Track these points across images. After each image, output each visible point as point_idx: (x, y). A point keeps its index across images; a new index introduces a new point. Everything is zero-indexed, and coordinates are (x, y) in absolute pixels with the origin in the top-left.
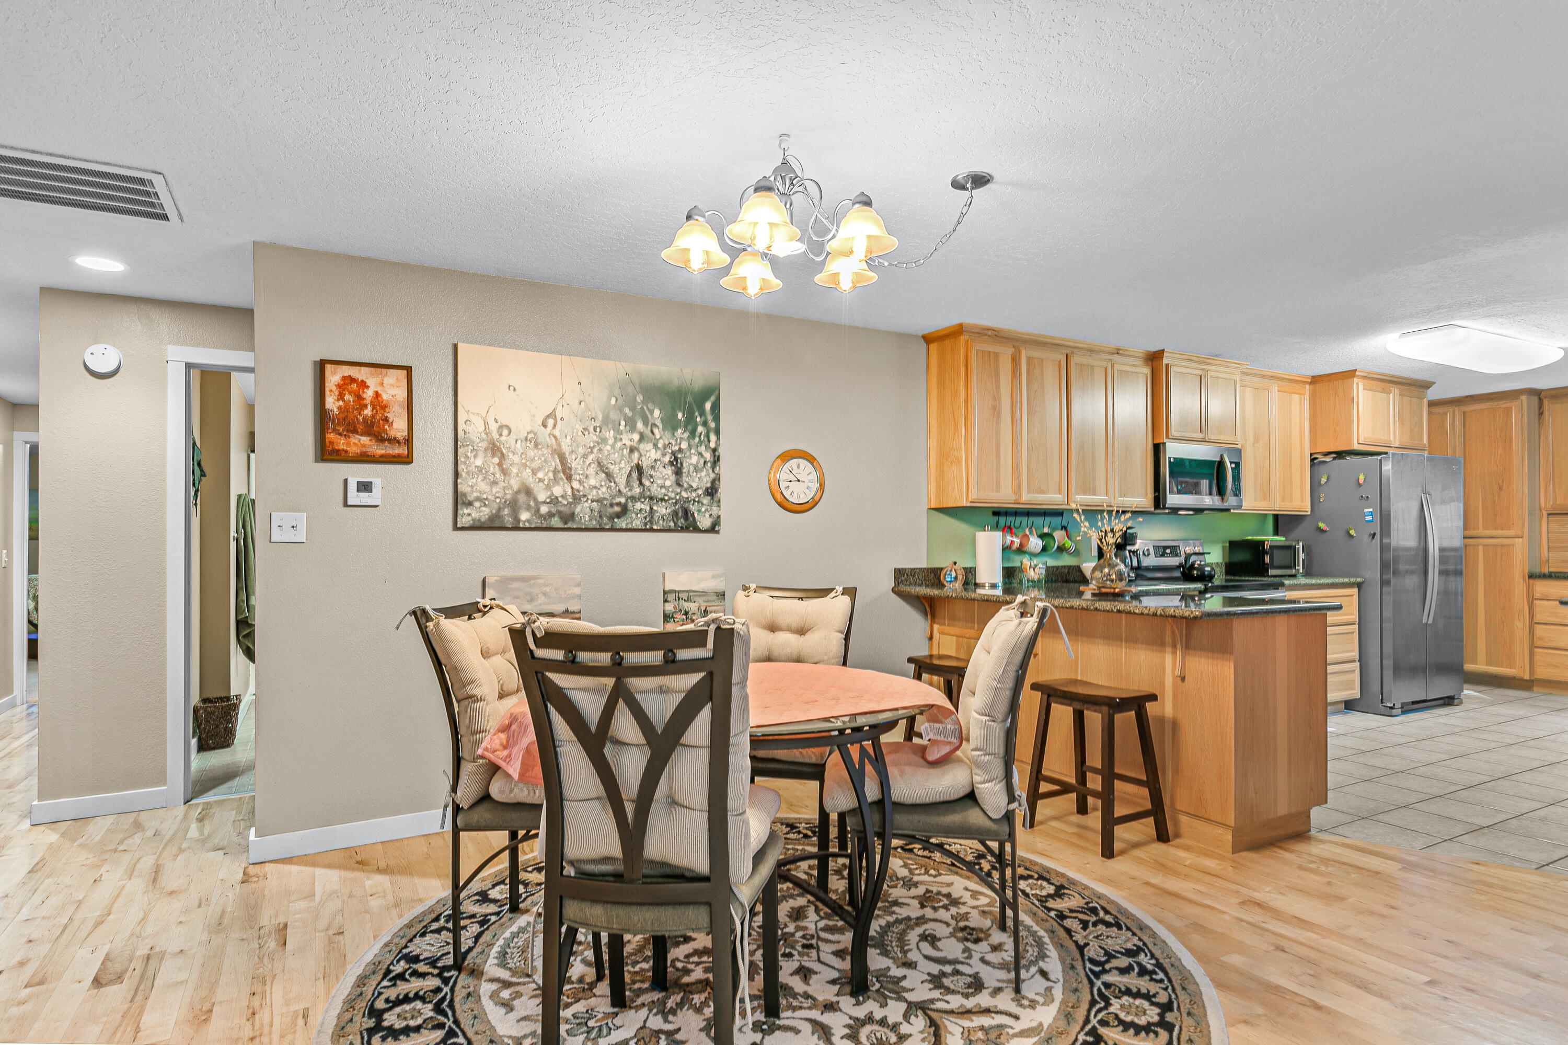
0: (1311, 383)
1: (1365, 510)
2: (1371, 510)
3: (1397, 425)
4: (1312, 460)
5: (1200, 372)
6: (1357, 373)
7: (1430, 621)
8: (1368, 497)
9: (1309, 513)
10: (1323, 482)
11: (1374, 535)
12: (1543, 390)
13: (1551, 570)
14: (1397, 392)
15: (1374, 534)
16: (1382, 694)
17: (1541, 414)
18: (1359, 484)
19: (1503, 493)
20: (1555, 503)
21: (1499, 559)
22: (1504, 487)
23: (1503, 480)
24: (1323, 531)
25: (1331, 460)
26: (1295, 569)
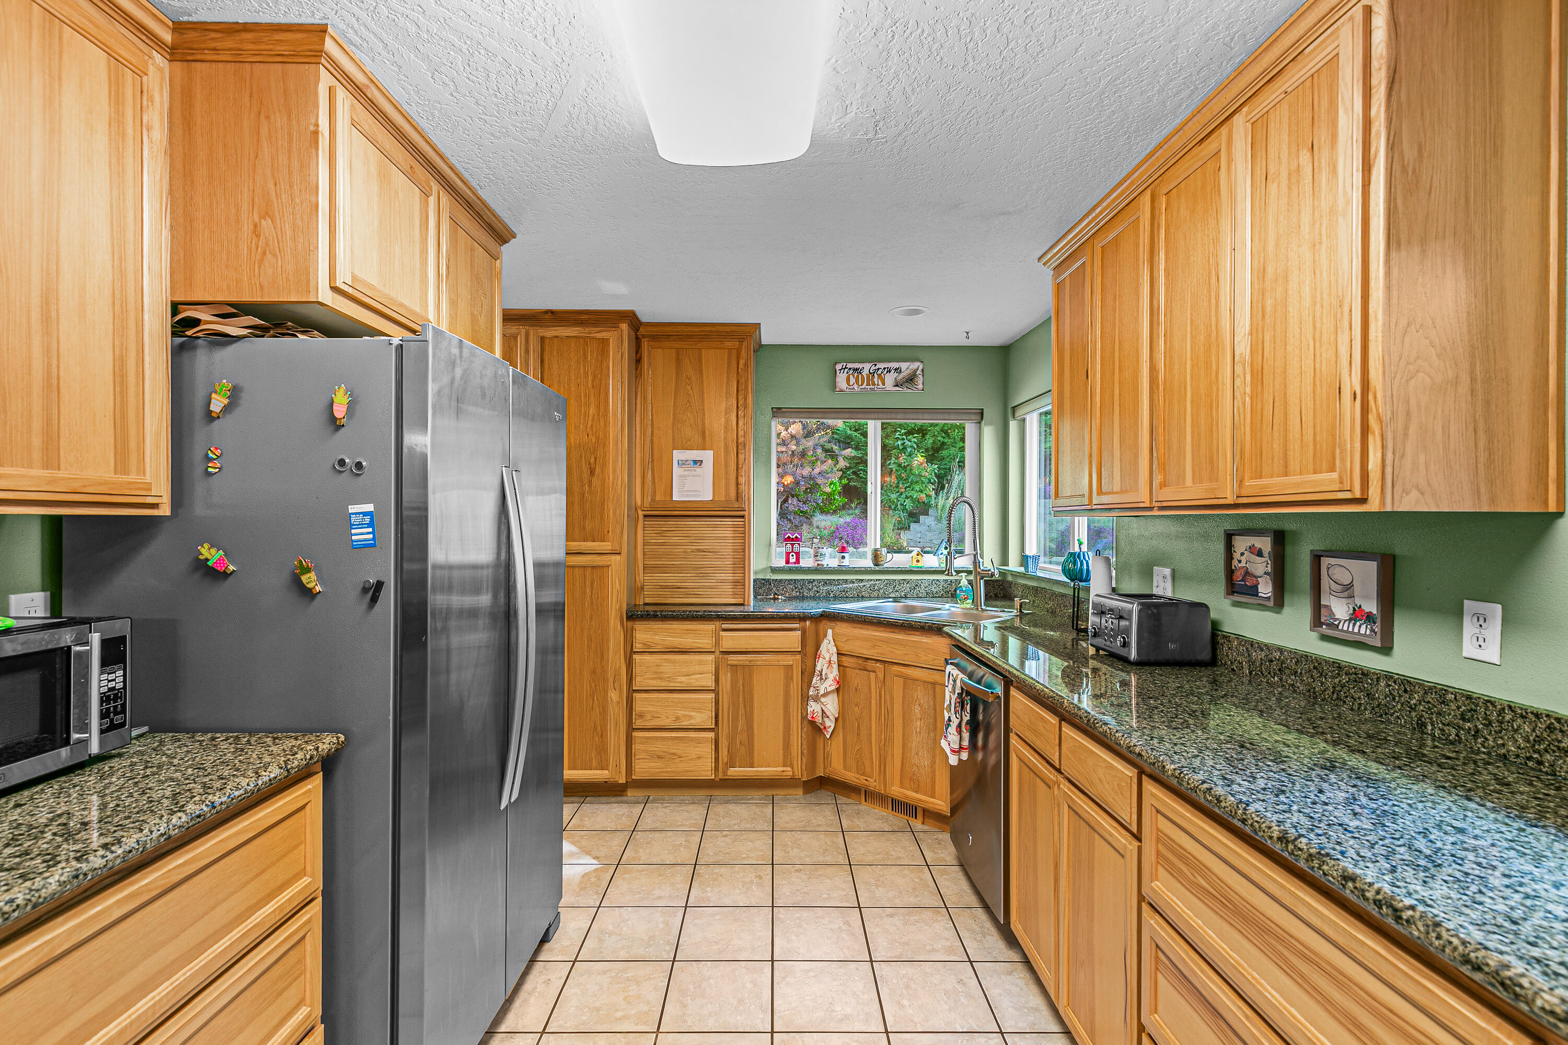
0: (175, 53)
1: (353, 509)
2: (370, 507)
3: (444, 287)
4: (182, 324)
6: (328, 47)
8: (359, 465)
9: (165, 510)
10: (217, 405)
11: (374, 592)
12: (643, 324)
14: (445, 200)
15: (379, 585)
17: (638, 361)
18: (333, 419)
19: (595, 480)
20: (653, 500)
21: (588, 590)
22: (598, 471)
23: (596, 459)
24: (215, 575)
25: (245, 332)
26: (67, 742)
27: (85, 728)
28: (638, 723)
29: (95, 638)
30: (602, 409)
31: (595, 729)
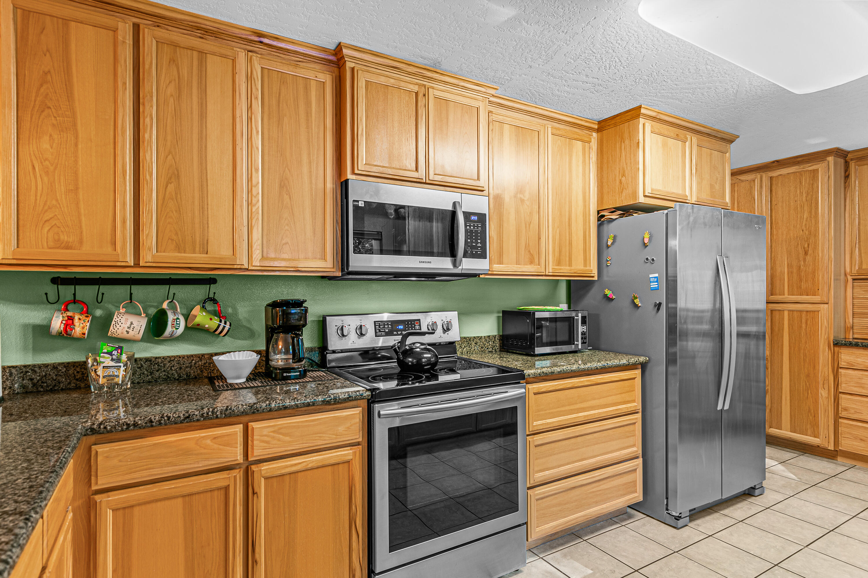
0: (598, 130)
1: (651, 276)
2: (657, 275)
3: (694, 178)
4: (600, 217)
5: (416, 88)
6: (643, 111)
7: (726, 407)
8: (653, 260)
9: (596, 278)
10: (609, 243)
11: (658, 306)
12: (849, 152)
13: (856, 336)
14: (694, 140)
15: (660, 304)
16: (667, 498)
17: (847, 177)
18: (645, 244)
19: (808, 258)
20: (860, 268)
21: (804, 325)
22: (810, 252)
23: (809, 245)
24: (609, 299)
25: (618, 217)
26: (574, 344)
27: (578, 341)
28: (843, 414)
29: (580, 315)
30: (813, 213)
31: (809, 411)
